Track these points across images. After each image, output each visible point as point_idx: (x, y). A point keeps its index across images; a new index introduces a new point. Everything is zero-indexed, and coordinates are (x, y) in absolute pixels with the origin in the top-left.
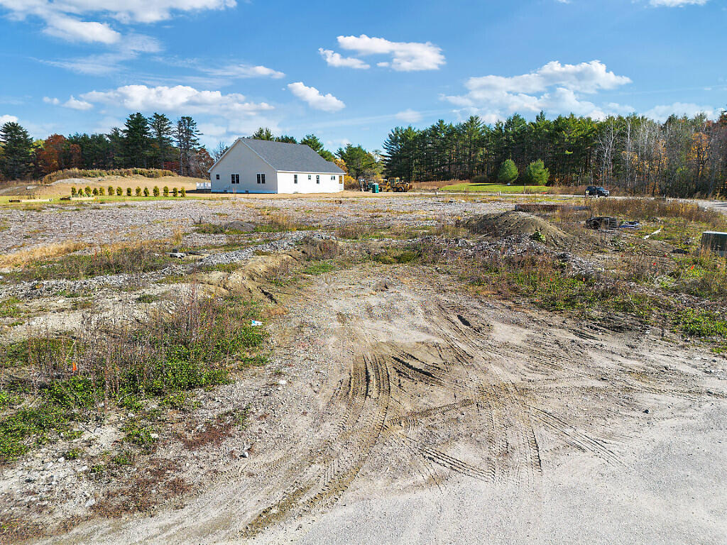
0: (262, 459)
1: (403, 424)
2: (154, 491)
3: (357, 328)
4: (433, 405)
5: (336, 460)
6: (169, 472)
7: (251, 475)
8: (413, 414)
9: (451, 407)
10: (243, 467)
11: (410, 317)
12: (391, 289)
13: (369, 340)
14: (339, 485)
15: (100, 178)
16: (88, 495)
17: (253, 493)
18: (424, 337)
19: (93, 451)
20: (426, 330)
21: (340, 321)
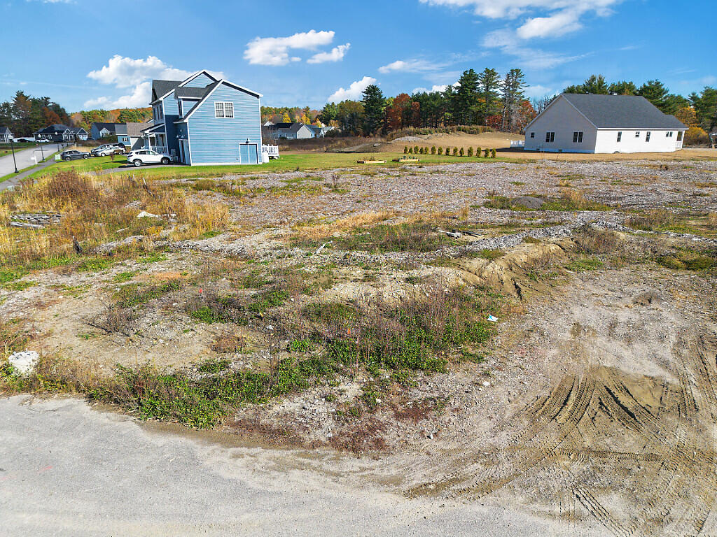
0: (441, 444)
1: (572, 457)
2: (365, 441)
3: (587, 345)
4: (614, 448)
5: (495, 466)
6: (378, 431)
7: (428, 454)
8: (589, 450)
9: (633, 456)
10: (425, 446)
11: (656, 345)
12: (654, 305)
13: (592, 361)
14: (487, 487)
15: (429, 135)
16: (330, 430)
17: (424, 468)
18: (657, 371)
19: (342, 399)
20: (665, 364)
21: (572, 332)
